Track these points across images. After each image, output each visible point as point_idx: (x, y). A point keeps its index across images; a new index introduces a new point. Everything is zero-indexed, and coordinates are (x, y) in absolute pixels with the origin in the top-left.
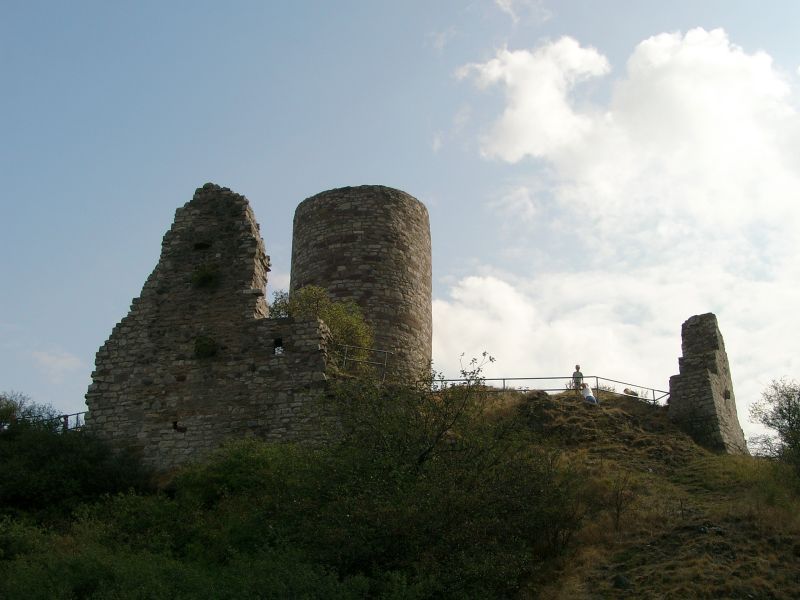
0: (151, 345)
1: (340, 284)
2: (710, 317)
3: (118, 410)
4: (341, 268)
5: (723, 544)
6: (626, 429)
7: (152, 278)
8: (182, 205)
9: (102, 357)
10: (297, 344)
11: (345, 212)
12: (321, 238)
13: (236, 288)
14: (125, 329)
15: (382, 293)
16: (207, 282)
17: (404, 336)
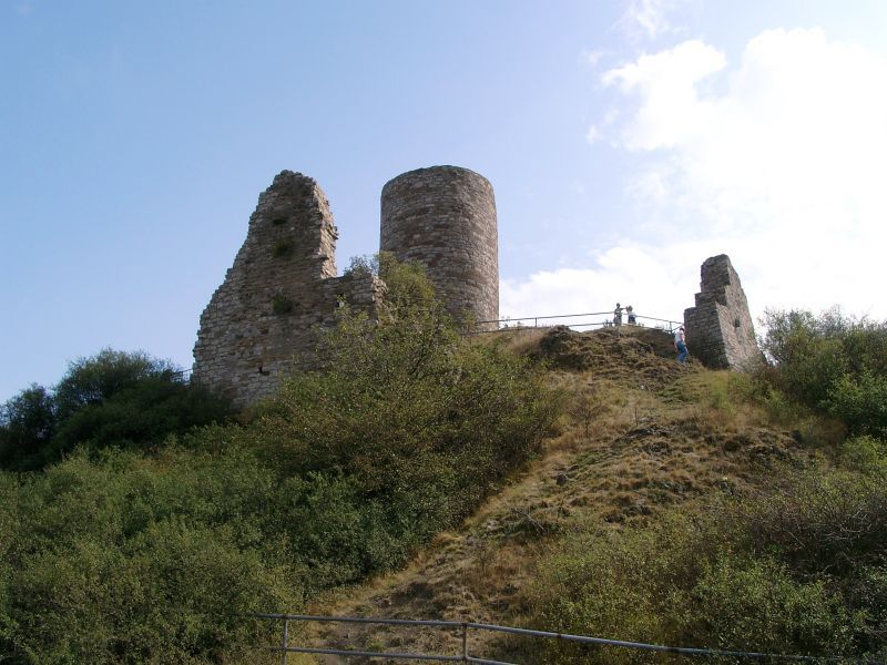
0: (241, 306)
1: (415, 249)
2: (723, 258)
3: (218, 360)
4: (417, 236)
5: (662, 443)
6: (632, 354)
7: (241, 252)
8: (264, 190)
9: (205, 318)
10: (355, 297)
11: (419, 189)
12: (400, 212)
13: (306, 255)
14: (221, 295)
15: (450, 255)
16: (284, 251)
17: (471, 290)
